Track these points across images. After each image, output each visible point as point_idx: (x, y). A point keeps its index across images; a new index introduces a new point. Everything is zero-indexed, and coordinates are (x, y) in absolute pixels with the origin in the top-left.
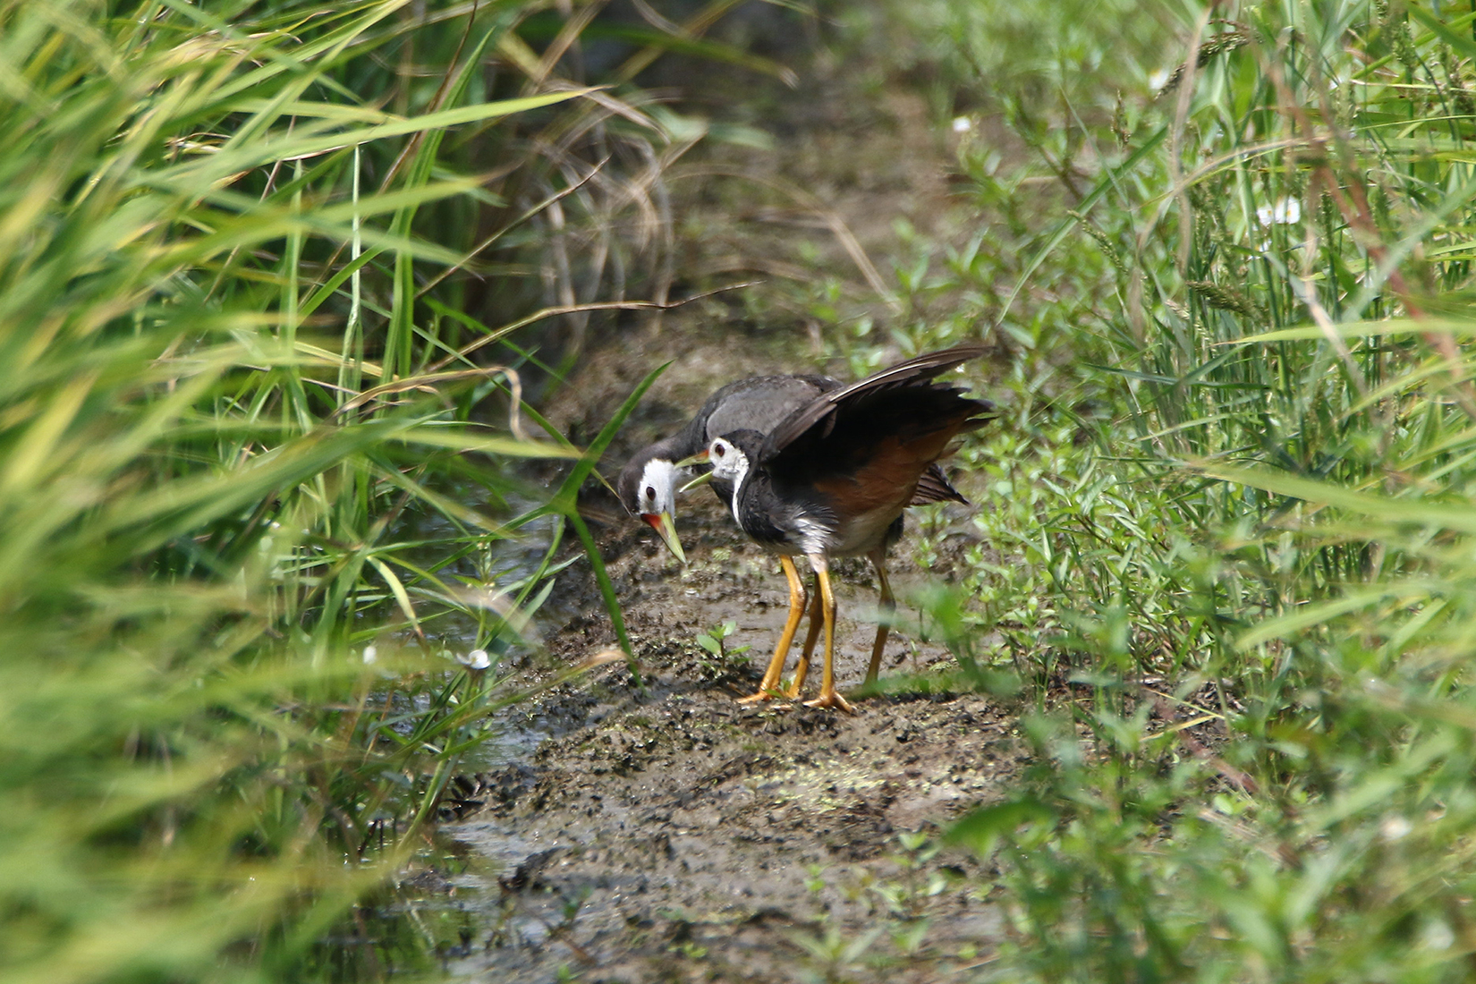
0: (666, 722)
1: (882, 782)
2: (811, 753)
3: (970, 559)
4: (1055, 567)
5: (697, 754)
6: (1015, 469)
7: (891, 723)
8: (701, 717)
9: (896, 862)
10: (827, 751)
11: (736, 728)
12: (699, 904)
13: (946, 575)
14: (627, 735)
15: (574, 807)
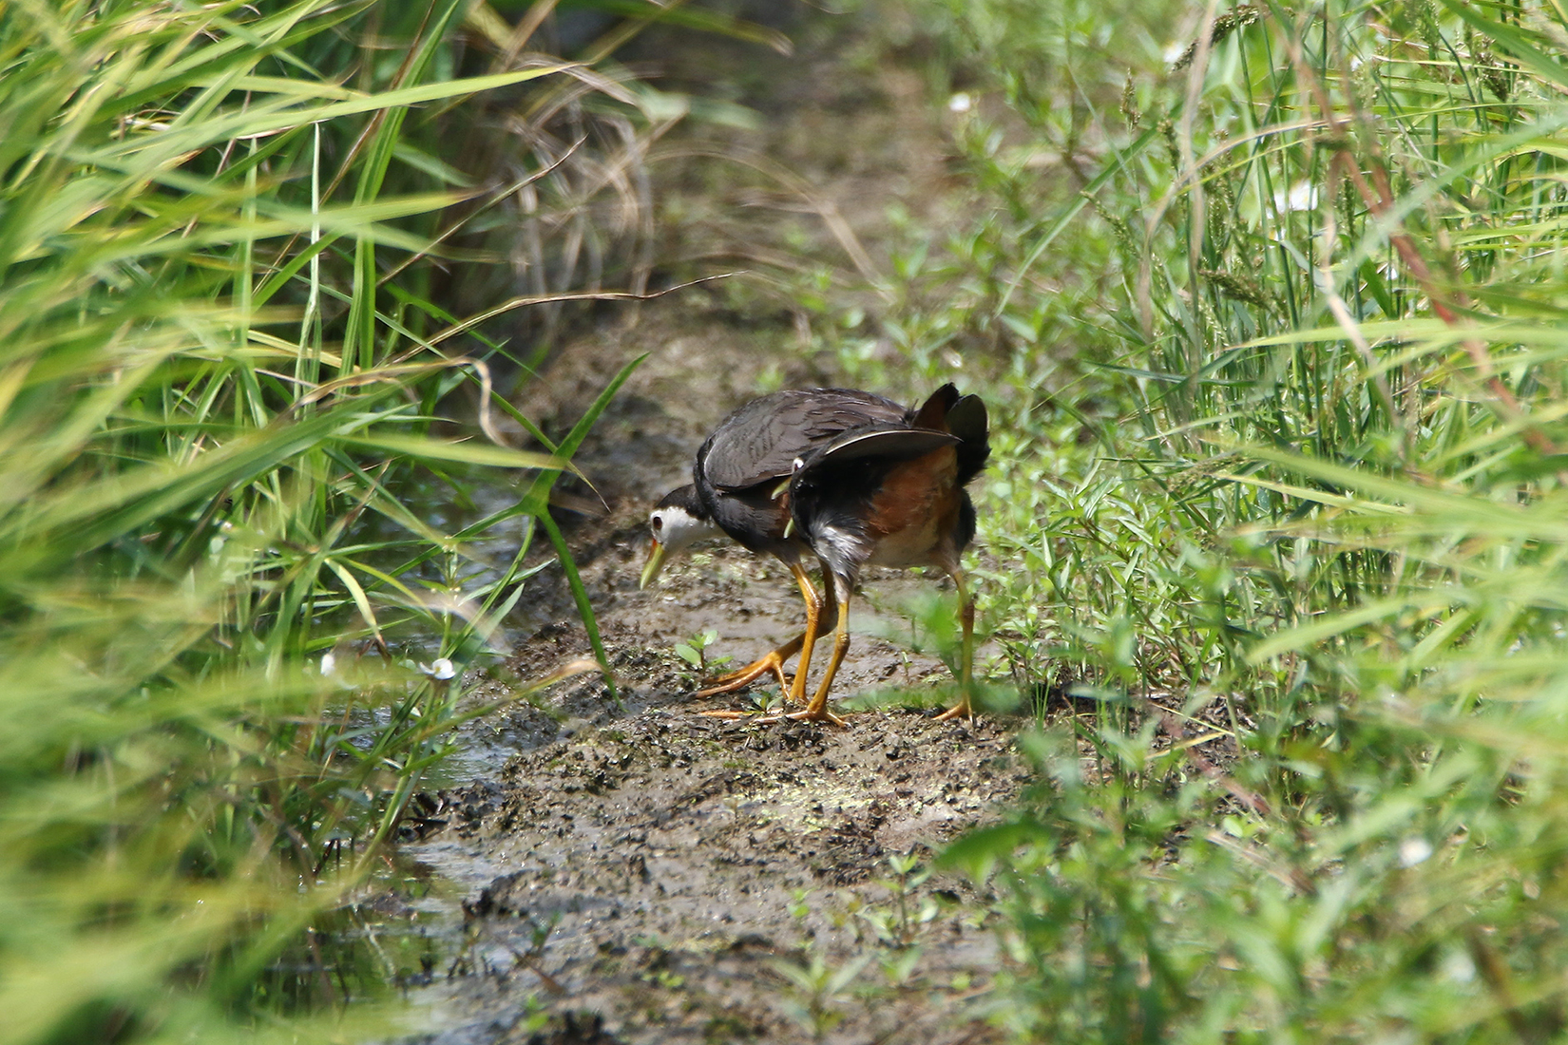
0: (642, 737)
1: (871, 801)
2: (797, 771)
4: (1056, 574)
5: (675, 772)
6: (1014, 470)
7: (881, 738)
8: (679, 732)
9: (884, 887)
10: (813, 769)
11: (717, 744)
12: (675, 930)
13: (939, 582)
14: (600, 751)
15: (543, 827)
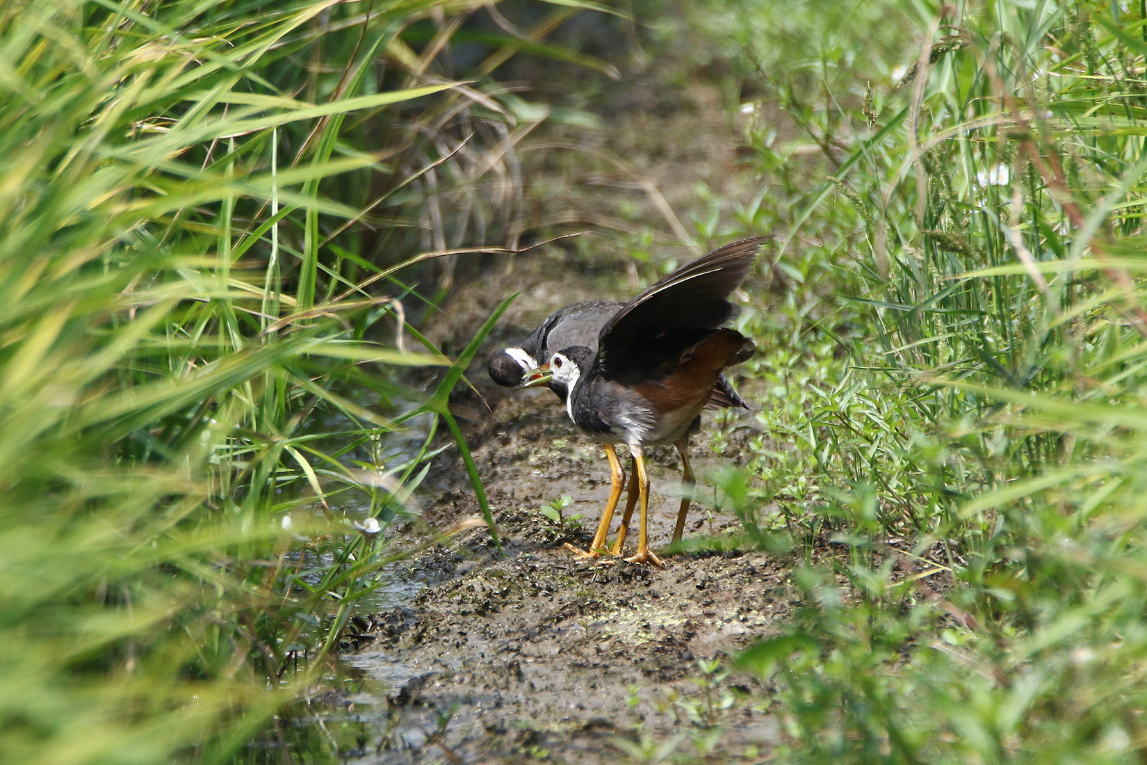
0: (517, 574)
1: (685, 620)
2: (631, 598)
3: (753, 446)
4: (819, 453)
5: (542, 599)
6: (788, 377)
7: (692, 575)
8: (544, 570)
9: (695, 683)
10: (642, 597)
11: (572, 579)
12: (543, 716)
13: (734, 459)
14: (486, 585)
15: (445, 641)
